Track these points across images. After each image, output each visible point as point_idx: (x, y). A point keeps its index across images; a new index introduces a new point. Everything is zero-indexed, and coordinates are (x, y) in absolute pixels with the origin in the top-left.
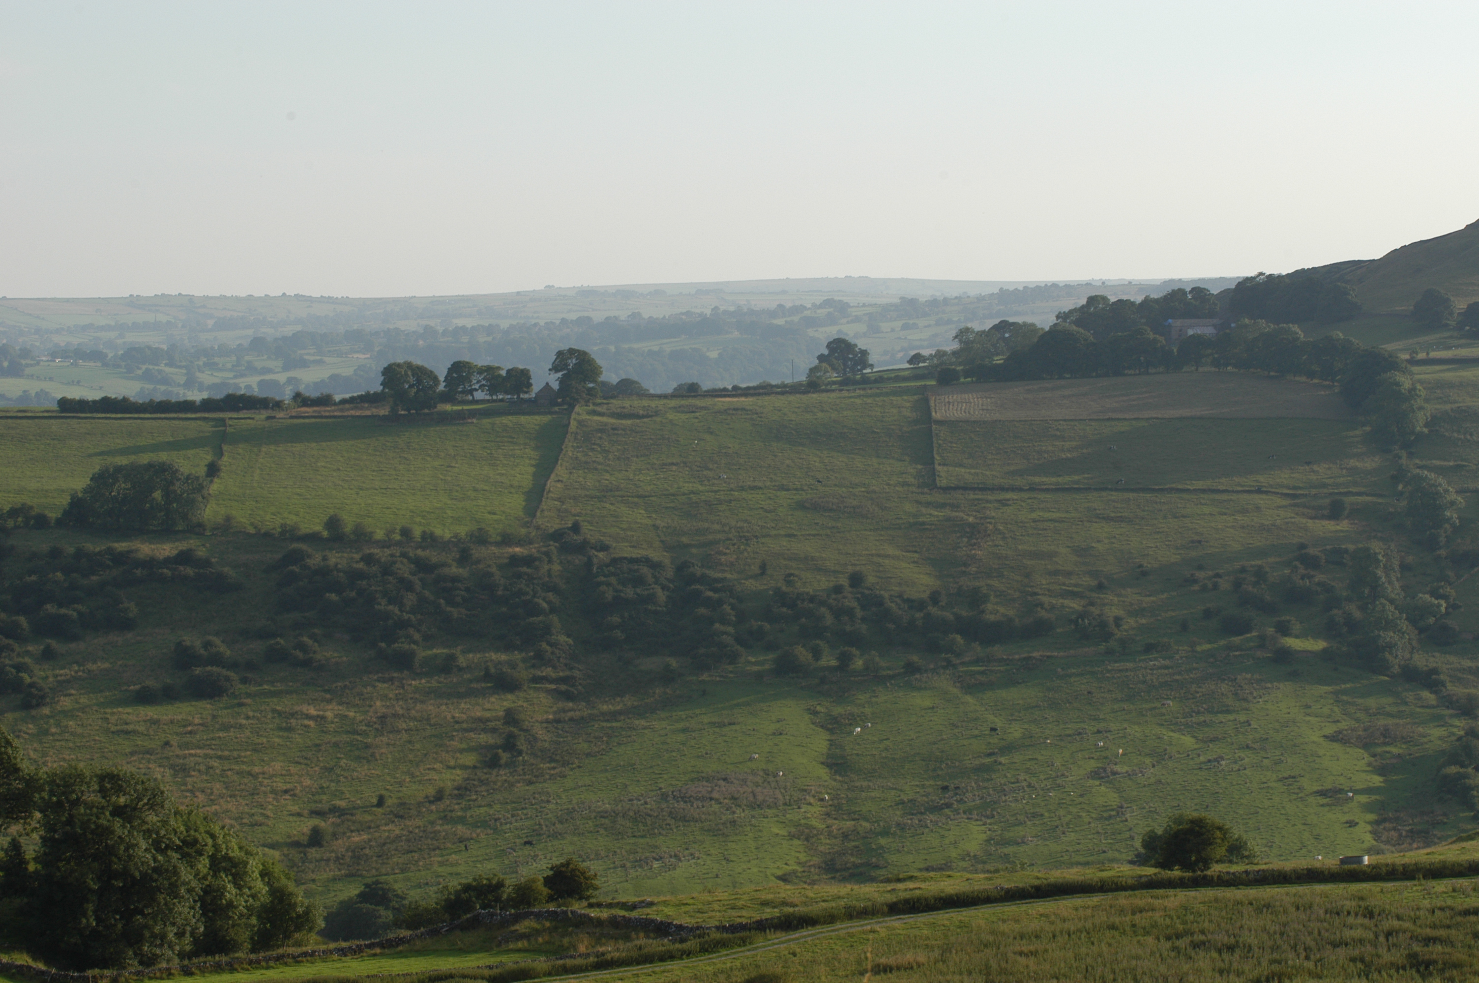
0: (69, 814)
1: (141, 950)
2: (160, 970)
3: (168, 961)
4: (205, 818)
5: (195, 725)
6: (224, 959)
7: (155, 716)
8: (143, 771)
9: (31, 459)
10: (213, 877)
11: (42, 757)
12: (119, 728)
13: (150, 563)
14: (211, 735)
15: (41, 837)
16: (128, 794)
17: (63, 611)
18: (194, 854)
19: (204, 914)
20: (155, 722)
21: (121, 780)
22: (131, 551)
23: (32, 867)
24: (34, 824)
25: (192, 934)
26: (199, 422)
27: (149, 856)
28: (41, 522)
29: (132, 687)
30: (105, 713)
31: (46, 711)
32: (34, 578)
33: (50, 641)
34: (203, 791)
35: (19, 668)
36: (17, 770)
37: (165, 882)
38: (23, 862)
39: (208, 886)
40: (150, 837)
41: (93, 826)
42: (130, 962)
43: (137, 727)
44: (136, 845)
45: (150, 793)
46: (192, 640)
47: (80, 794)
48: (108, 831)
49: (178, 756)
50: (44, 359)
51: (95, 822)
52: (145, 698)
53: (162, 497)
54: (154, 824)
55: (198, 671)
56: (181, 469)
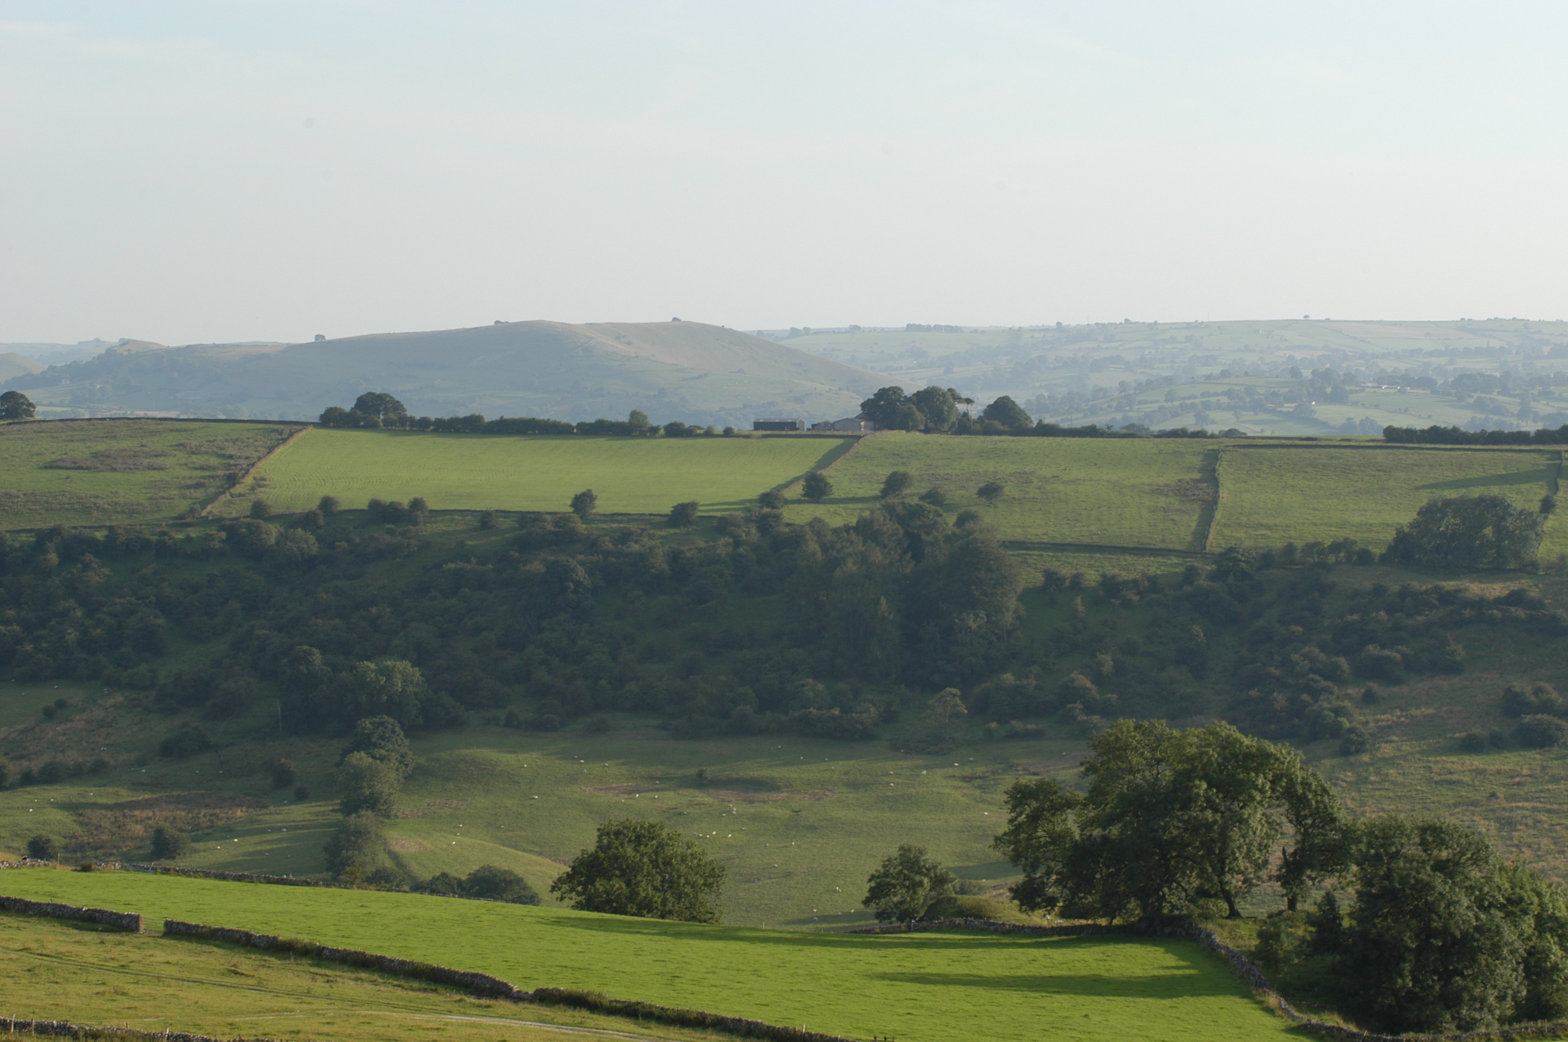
0: (1388, 868)
1: (1458, 1013)
2: (1478, 1035)
3: (1488, 1026)
4: (1532, 875)
5: (1524, 776)
6: (1546, 1025)
7: (1481, 766)
8: (1467, 824)
9: (1355, 491)
10: (1538, 937)
11: (1360, 807)
12: (1442, 777)
13: (1479, 604)
14: (1540, 788)
15: (1357, 892)
16: (1451, 848)
17: (1386, 652)
18: (1518, 913)
19: (1527, 977)
20: (1481, 772)
21: (1444, 833)
22: (1459, 591)
23: (1346, 923)
24: (1350, 877)
25: (1514, 998)
26: (1533, 455)
27: (1470, 914)
28: (1364, 558)
29: (1457, 735)
30: (1428, 761)
31: (1366, 758)
32: (1355, 617)
33: (1371, 684)
34: (1530, 847)
35: (1338, 712)
36: (1333, 820)
37: (1487, 942)
38: (1338, 918)
39: (1532, 947)
40: (1472, 893)
41: (1412, 881)
42: (1447, 1026)
43: (1462, 777)
44: (1457, 902)
45: (1473, 847)
46: (1522, 686)
47: (1399, 847)
48: (1428, 887)
49: (1504, 809)
50: (1369, 385)
51: (1414, 877)
52: (1470, 746)
53: (1493, 533)
54: (1478, 880)
55: (1527, 719)
56: (1514, 505)
